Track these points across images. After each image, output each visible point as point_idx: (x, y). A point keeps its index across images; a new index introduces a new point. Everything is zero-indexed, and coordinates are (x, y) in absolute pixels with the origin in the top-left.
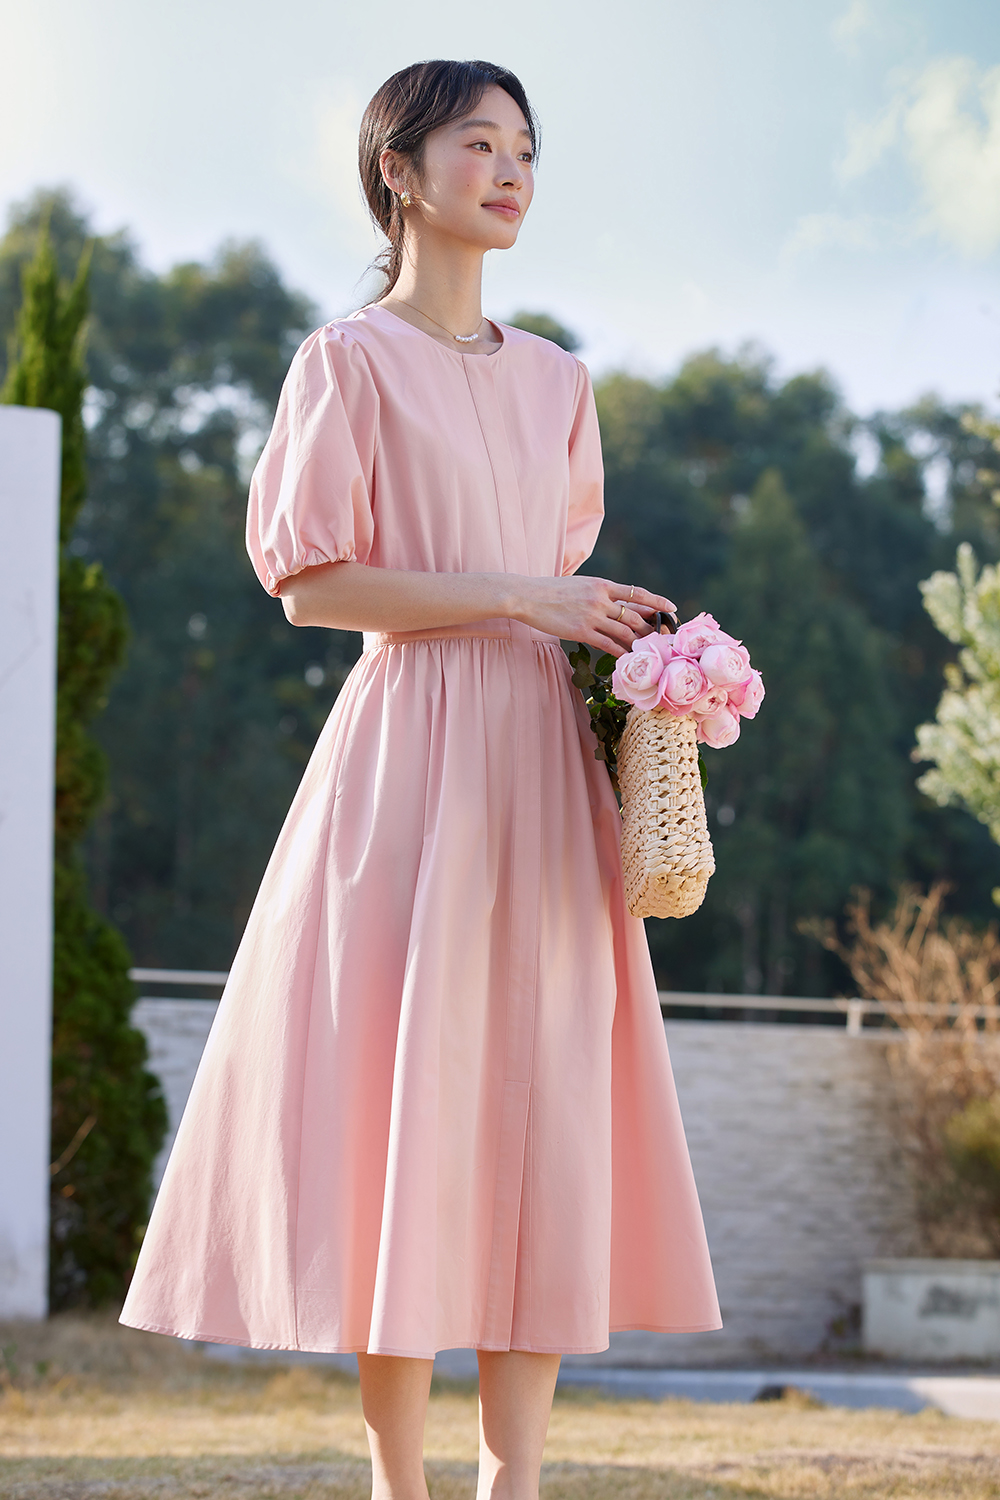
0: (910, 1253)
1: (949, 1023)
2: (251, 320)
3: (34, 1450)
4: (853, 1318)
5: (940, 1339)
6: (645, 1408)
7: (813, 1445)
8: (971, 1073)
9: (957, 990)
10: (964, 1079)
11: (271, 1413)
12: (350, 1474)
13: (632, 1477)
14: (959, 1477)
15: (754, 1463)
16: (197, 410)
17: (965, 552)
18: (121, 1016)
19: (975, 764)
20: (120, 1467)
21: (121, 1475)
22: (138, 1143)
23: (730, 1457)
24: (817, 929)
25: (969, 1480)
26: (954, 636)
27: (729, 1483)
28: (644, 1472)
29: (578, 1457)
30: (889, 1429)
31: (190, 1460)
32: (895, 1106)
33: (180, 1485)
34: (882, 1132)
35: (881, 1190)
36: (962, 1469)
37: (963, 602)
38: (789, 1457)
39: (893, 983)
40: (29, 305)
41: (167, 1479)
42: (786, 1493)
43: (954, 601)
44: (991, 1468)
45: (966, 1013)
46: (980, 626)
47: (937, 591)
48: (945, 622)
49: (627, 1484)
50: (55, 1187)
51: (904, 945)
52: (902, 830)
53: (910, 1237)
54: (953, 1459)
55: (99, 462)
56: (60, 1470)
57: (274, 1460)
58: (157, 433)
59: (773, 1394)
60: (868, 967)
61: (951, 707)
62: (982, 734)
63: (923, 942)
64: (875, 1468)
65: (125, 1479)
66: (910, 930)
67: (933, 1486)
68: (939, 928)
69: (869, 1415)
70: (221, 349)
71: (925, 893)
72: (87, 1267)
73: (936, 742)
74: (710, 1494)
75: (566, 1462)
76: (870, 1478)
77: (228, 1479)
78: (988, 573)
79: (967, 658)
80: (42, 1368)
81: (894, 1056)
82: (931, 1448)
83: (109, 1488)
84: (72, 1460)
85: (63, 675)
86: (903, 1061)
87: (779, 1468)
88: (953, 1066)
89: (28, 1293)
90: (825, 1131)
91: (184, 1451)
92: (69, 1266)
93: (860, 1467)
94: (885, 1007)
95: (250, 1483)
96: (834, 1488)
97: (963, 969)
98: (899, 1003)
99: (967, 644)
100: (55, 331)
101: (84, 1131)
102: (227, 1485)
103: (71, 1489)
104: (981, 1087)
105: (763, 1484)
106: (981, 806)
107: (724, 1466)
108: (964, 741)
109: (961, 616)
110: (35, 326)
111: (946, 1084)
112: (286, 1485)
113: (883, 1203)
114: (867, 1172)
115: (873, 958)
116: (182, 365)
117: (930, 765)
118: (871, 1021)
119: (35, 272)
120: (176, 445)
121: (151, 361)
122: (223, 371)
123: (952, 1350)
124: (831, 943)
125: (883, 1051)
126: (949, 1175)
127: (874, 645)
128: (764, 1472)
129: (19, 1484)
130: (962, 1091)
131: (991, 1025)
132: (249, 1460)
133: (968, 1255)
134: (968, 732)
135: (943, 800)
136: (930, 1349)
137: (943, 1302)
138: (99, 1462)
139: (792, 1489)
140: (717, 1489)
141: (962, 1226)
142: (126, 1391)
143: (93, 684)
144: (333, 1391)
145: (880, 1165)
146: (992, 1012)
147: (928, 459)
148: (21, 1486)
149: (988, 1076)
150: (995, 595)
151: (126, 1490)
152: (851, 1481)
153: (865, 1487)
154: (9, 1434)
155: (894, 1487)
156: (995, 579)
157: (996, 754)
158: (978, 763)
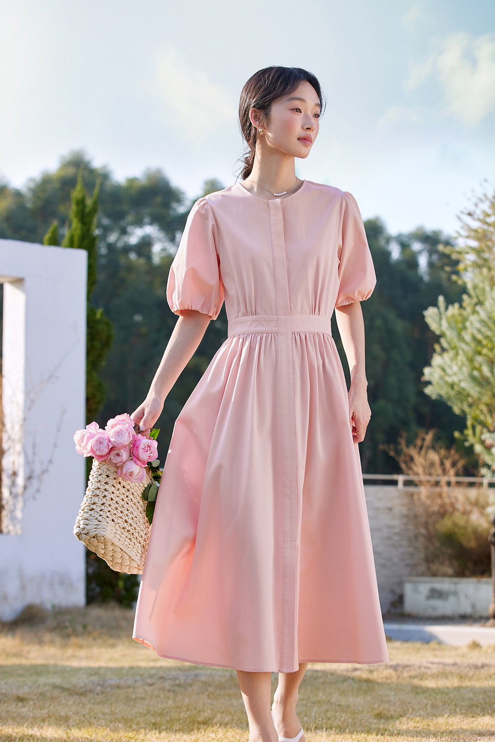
0: (422, 575)
1: (437, 484)
2: (158, 199)
3: (84, 664)
4: (400, 600)
5: (434, 608)
8: (446, 504)
9: (440, 471)
10: (443, 506)
12: (211, 675)
13: (320, 674)
14: (447, 672)
16: (135, 236)
17: (441, 299)
19: (447, 383)
20: (118, 671)
24: (387, 449)
25: (451, 673)
26: (438, 332)
30: (418, 650)
31: (145, 669)
32: (416, 517)
33: (143, 680)
34: (411, 527)
35: (411, 550)
36: (448, 669)
37: (440, 319)
39: (415, 469)
40: (74, 208)
41: (138, 678)
42: (380, 680)
43: (437, 319)
44: (459, 668)
45: (444, 479)
46: (448, 328)
47: (430, 314)
48: (434, 326)
49: (317, 678)
50: (88, 555)
51: (419, 453)
53: (422, 568)
54: (444, 665)
56: (96, 674)
57: (179, 669)
58: (120, 244)
60: (406, 463)
61: (437, 360)
62: (449, 371)
63: (426, 453)
64: (415, 669)
67: (438, 676)
68: (433, 447)
69: (410, 645)
70: (146, 211)
71: (427, 433)
72: (100, 585)
73: (431, 374)
74: (350, 681)
76: (413, 673)
77: (162, 678)
78: (450, 308)
79: (443, 341)
80: (85, 627)
81: (416, 497)
82: (436, 660)
84: (100, 668)
85: (89, 353)
86: (419, 499)
88: (439, 501)
89: (78, 596)
90: (389, 527)
91: (143, 664)
92: (93, 585)
93: (408, 669)
94: (412, 477)
95: (170, 679)
96: (399, 677)
97: (442, 464)
98: (417, 476)
99: (442, 335)
100: (85, 218)
102: (162, 680)
103: (101, 683)
104: (450, 509)
105: (370, 676)
106: (449, 399)
107: (355, 671)
108: (442, 373)
109: (440, 325)
110: (76, 216)
111: (436, 508)
112: (185, 680)
113: (411, 554)
114: (405, 543)
115: (408, 459)
116: (130, 218)
117: (429, 383)
118: (408, 483)
119: (76, 195)
120: (127, 249)
121: (117, 216)
122: (147, 220)
123: (439, 613)
124: (392, 453)
125: (412, 495)
126: (437, 544)
127: (400, 326)
128: (371, 671)
130: (442, 511)
131: (453, 483)
132: (170, 669)
133: (445, 575)
134: (444, 370)
135: (434, 397)
136: (430, 612)
137: (435, 594)
139: (382, 678)
140: (353, 679)
141: (442, 564)
142: (118, 637)
143: (100, 356)
145: (410, 540)
146: (453, 479)
147: (420, 252)
148: (81, 681)
149: (452, 505)
150: (453, 316)
151: (122, 682)
152: (405, 674)
153: (411, 677)
154: (73, 656)
155: (422, 677)
156: (454, 310)
157: (455, 379)
158: (448, 382)
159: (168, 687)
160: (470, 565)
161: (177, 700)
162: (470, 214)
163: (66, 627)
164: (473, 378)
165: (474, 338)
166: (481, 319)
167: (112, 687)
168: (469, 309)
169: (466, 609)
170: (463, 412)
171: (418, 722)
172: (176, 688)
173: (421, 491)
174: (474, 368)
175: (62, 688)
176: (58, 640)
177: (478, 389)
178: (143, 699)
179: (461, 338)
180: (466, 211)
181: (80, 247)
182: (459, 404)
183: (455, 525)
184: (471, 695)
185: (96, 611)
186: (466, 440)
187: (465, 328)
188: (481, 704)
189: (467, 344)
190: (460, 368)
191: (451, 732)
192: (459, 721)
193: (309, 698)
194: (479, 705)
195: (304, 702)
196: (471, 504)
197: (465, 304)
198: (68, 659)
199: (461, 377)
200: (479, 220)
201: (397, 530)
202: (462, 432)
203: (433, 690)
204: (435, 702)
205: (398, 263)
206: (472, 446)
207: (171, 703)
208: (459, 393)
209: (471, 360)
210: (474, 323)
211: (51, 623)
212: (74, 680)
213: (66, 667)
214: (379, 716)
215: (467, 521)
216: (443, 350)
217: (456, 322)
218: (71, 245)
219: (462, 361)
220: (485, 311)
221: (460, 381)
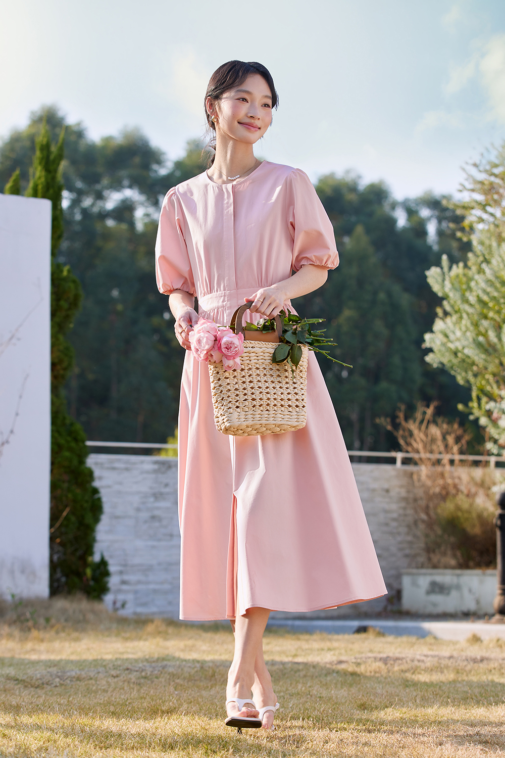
0: (422, 566)
1: (438, 462)
2: (137, 160)
3: (44, 657)
4: (398, 594)
5: (435, 605)
6: (307, 637)
7: (380, 652)
8: (449, 484)
9: (442, 448)
10: (445, 487)
11: (146, 640)
12: (179, 666)
13: (301, 667)
14: (442, 666)
15: (354, 660)
16: (113, 200)
17: (445, 258)
18: (82, 462)
19: (449, 350)
20: (81, 664)
21: (81, 668)
22: (89, 519)
23: (343, 658)
24: (384, 423)
25: (447, 667)
26: (440, 294)
27: (343, 669)
28: (306, 664)
29: (277, 658)
30: (413, 645)
31: (111, 661)
32: (415, 500)
33: (107, 672)
34: (410, 512)
36: (444, 662)
37: (444, 280)
38: (369, 658)
39: (415, 445)
40: (38, 153)
41: (101, 669)
42: (368, 674)
43: (440, 279)
44: (456, 662)
45: (446, 458)
46: (451, 290)
47: (433, 275)
48: (436, 288)
49: (299, 670)
50: (52, 539)
51: (419, 428)
52: (419, 380)
53: (422, 559)
54: (440, 658)
55: (69, 222)
56: (55, 666)
57: (147, 660)
58: (95, 210)
59: (362, 630)
60: (404, 438)
61: (439, 325)
62: (452, 337)
63: (427, 427)
64: (407, 662)
65: (83, 669)
66: (422, 422)
67: (432, 670)
68: (435, 422)
69: (404, 639)
70: (124, 173)
71: (428, 406)
72: (66, 575)
74: (335, 675)
75: (273, 660)
76: (404, 667)
77: (128, 669)
78: (454, 267)
79: (445, 303)
80: (48, 620)
81: (415, 477)
82: (430, 653)
83: (76, 673)
84: (60, 661)
85: (53, 314)
86: (419, 480)
87: (365, 662)
88: (441, 482)
89: (41, 587)
90: (386, 511)
91: (108, 657)
92: (59, 574)
93: (400, 662)
94: (412, 455)
95: (137, 671)
96: (389, 672)
97: (444, 438)
98: (418, 454)
99: (445, 297)
100: (50, 165)
101: (65, 514)
102: (127, 672)
103: (60, 674)
104: (453, 491)
105: (358, 670)
106: (452, 368)
107: (341, 662)
108: (445, 340)
109: (443, 286)
110: (40, 163)
111: (437, 490)
112: (152, 672)
113: (410, 543)
114: (403, 530)
115: (407, 434)
116: (105, 181)
117: (430, 350)
118: (406, 461)
119: (41, 139)
120: (103, 215)
121: (92, 179)
122: (126, 182)
123: (440, 609)
124: (389, 428)
125: (411, 474)
126: (439, 531)
127: (405, 300)
128: (358, 664)
129: (37, 672)
130: (444, 492)
131: (457, 462)
132: (136, 661)
133: (447, 567)
134: (446, 336)
135: (435, 365)
136: (430, 609)
137: (437, 588)
138: (72, 662)
139: (371, 672)
140: (338, 672)
141: (444, 554)
142: (84, 630)
143: (67, 317)
144: (171, 630)
145: (409, 526)
146: (457, 457)
147: (429, 219)
148: (38, 673)
149: (455, 486)
150: (457, 276)
151: (83, 674)
152: (396, 668)
153: (402, 671)
154: (33, 650)
155: (415, 670)
156: (458, 269)
157: (459, 345)
158: (451, 349)
159: (133, 680)
160: (474, 554)
161: (142, 691)
162: (475, 165)
163: (27, 620)
164: (479, 345)
165: (480, 301)
166: (487, 278)
167: (72, 679)
168: (474, 268)
169: (471, 606)
170: (468, 381)
171: (405, 713)
172: (142, 681)
173: (421, 470)
174: (479, 333)
175: (17, 680)
176: (17, 633)
177: (483, 356)
178: (105, 691)
179: (465, 301)
180: (471, 162)
181: (44, 196)
182: (464, 374)
183: (458, 508)
184: (466, 689)
185: (61, 603)
186: (472, 414)
187: (470, 289)
188: (476, 696)
189: (471, 305)
190: (464, 333)
191: (440, 722)
192: (449, 712)
193: (287, 690)
194: (474, 697)
195: (282, 694)
196: (476, 484)
197: (470, 264)
198: (27, 652)
199: (465, 343)
200: (486, 171)
201: (395, 515)
202: (466, 405)
203: (425, 683)
204: (426, 695)
205: (405, 230)
206: (477, 420)
207: (135, 694)
208: (463, 361)
209: (476, 325)
210: (479, 283)
211: (11, 615)
212: (30, 672)
213: (23, 660)
214: (363, 707)
215: (471, 505)
216: (446, 314)
217: (460, 282)
218: (35, 195)
219: (466, 326)
220: (491, 269)
221: (464, 348)
